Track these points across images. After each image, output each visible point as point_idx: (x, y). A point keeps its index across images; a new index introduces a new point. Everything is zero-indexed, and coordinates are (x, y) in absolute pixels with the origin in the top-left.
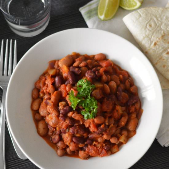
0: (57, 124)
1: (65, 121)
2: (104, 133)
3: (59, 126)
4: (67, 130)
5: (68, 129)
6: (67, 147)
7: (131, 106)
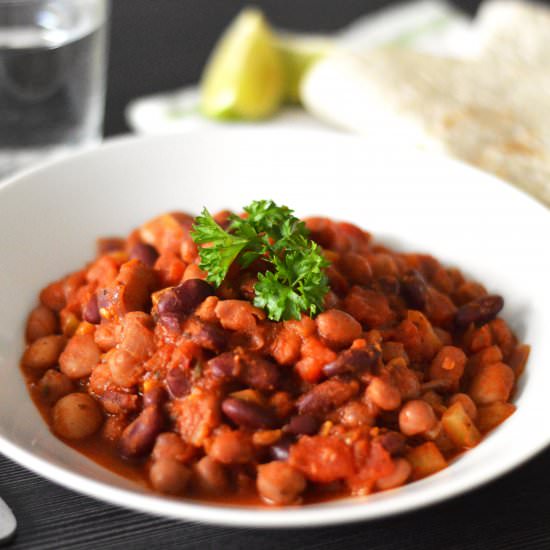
0: (147, 358)
1: (182, 325)
2: (366, 378)
3: (154, 363)
4: (195, 373)
5: (197, 368)
6: (199, 453)
7: (472, 326)
